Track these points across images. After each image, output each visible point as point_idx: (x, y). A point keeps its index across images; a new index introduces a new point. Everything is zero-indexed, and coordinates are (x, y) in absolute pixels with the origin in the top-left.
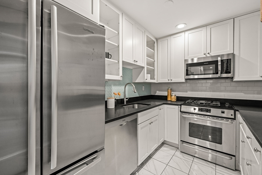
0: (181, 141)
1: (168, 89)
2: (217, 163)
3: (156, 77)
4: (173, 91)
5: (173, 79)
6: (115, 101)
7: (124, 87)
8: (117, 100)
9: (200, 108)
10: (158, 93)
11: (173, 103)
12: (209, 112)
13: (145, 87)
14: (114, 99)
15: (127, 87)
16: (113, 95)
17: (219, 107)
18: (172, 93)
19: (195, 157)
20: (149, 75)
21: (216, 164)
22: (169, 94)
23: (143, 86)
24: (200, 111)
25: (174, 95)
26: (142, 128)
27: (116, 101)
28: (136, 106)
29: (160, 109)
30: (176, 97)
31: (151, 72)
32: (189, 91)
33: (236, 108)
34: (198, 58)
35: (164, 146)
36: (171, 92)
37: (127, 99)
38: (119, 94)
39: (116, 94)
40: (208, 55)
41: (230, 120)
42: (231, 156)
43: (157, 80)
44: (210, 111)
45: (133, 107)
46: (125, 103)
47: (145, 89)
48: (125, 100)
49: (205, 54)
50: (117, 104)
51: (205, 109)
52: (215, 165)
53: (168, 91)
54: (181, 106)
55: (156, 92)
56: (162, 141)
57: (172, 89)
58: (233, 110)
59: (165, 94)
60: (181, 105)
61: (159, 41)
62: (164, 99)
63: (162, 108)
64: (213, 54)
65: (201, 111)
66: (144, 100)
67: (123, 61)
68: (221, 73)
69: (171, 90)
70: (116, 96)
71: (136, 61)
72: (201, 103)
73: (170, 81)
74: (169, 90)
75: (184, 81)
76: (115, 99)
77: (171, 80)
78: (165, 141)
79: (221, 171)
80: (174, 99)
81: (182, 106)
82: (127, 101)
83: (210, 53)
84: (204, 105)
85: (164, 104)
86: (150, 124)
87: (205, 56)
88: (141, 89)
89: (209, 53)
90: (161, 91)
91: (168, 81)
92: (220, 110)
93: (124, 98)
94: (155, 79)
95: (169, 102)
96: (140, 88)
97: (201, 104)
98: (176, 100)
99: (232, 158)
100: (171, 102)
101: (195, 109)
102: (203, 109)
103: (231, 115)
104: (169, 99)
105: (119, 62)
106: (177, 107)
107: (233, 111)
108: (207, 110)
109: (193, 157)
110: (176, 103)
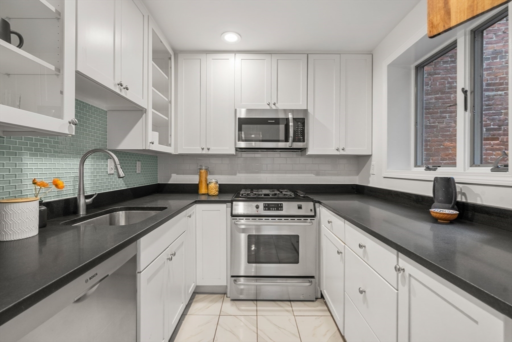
0: (232, 276)
1: (201, 169)
2: (291, 299)
3: (172, 141)
4: (212, 174)
5: (212, 148)
6: (40, 211)
7: (77, 162)
8: (48, 204)
9: (266, 204)
10: (176, 179)
11: (213, 199)
12: (281, 210)
13: (142, 164)
14: (37, 203)
15: (88, 163)
16: (33, 187)
17: (293, 198)
18: (209, 177)
19: (258, 302)
20: (157, 134)
21: (290, 301)
22: (203, 180)
23: (139, 161)
24: (266, 210)
25: (214, 181)
26: (149, 280)
27: (44, 208)
28: (121, 217)
29: (190, 216)
30: (218, 185)
31: (162, 128)
32: (239, 173)
33: (316, 198)
34: (249, 111)
35: (195, 300)
36: (207, 175)
37: (87, 197)
38: (57, 186)
39: (43, 185)
40: (274, 107)
41: (309, 219)
42: (310, 279)
43: (176, 148)
44: (282, 207)
45: (112, 222)
46: (82, 212)
47: (142, 169)
48: (82, 202)
49: (269, 105)
50: (48, 219)
51: (273, 205)
52: (289, 303)
53: (200, 173)
54: (232, 204)
55: (170, 177)
56: (191, 290)
57: (209, 169)
58: (313, 202)
59: (193, 179)
60: (232, 202)
61: (180, 57)
62: (190, 191)
63: (192, 212)
64: (281, 106)
65: (268, 210)
66: (141, 199)
67: (77, 73)
68: (294, 141)
69: (207, 170)
70: (43, 190)
71: (124, 86)
72: (265, 195)
73: (205, 152)
74: (203, 171)
75: (233, 152)
76: (41, 203)
77: (208, 149)
78: (197, 287)
79: (300, 311)
80: (214, 190)
81: (234, 203)
82: (88, 207)
83: (276, 104)
84: (271, 198)
85: (196, 202)
86: (169, 259)
87: (268, 107)
88: (131, 169)
89: (274, 104)
90: (183, 174)
91: (200, 152)
92: (296, 204)
93: (79, 195)
94: (170, 145)
95: (203, 198)
96: (130, 166)
97: (266, 197)
98: (217, 193)
99: (311, 282)
100: (207, 196)
101: (257, 207)
102: (271, 205)
103: (310, 210)
104: (203, 190)
105: (59, 70)
106: (224, 206)
107: (312, 204)
108: (276, 206)
109: (255, 302)
110: (217, 199)
